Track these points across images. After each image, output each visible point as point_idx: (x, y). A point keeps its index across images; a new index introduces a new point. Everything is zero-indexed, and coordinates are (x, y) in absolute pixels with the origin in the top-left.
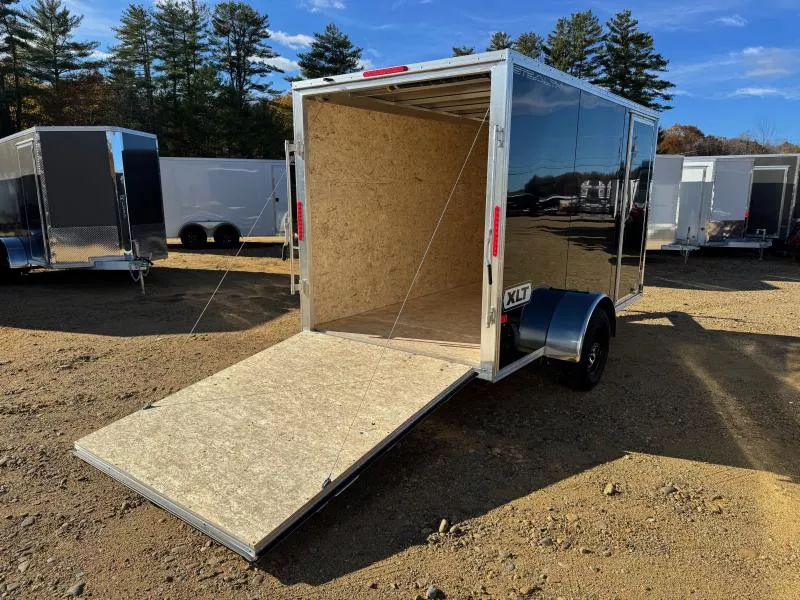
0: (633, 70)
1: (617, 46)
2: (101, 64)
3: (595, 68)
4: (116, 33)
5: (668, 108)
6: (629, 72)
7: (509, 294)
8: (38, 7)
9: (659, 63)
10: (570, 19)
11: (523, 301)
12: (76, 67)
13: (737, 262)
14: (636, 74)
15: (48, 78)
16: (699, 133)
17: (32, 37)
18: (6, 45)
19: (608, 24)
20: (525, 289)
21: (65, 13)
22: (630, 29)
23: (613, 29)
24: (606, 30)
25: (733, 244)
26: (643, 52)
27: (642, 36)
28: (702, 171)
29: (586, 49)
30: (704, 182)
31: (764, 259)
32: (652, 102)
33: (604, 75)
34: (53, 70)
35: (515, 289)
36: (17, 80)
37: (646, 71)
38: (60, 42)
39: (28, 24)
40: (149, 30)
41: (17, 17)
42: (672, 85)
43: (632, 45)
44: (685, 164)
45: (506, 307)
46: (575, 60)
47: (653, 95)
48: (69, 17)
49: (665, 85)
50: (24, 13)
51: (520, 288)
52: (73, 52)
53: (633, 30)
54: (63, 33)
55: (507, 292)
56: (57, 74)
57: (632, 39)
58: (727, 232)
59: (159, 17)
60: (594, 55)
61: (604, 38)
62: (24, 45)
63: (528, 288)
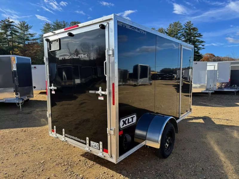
0: (193, 38)
1: (187, 31)
2: (37, 39)
3: (181, 37)
4: (41, 31)
5: (204, 48)
6: (191, 38)
7: (123, 121)
8: (20, 24)
9: (200, 35)
10: (173, 23)
11: (132, 123)
12: (30, 40)
13: (227, 96)
14: (193, 39)
15: (21, 43)
16: (214, 56)
17: (18, 32)
18: (10, 34)
19: (184, 25)
20: (132, 118)
21: (27, 25)
22: (191, 26)
23: (186, 26)
24: (184, 27)
25: (226, 90)
26: (195, 32)
27: (195, 28)
28: (213, 66)
29: (178, 32)
30: (215, 70)
31: (237, 95)
32: (199, 47)
33: (184, 39)
34: (23, 41)
35: (127, 118)
36: (13, 44)
37: (196, 38)
38: (25, 33)
39: (17, 28)
40: (51, 29)
41: (14, 27)
42: (204, 42)
43: (192, 31)
44: (208, 64)
45: (121, 127)
46: (175, 35)
47: (199, 45)
48: (28, 26)
49: (202, 42)
50: (16, 25)
51: (129, 117)
52: (29, 36)
53: (192, 26)
54: (27, 31)
55: (122, 121)
56: (24, 42)
57: (192, 29)
58: (223, 86)
59: (54, 26)
60: (180, 34)
61: (183, 29)
62: (15, 34)
63: (134, 117)
